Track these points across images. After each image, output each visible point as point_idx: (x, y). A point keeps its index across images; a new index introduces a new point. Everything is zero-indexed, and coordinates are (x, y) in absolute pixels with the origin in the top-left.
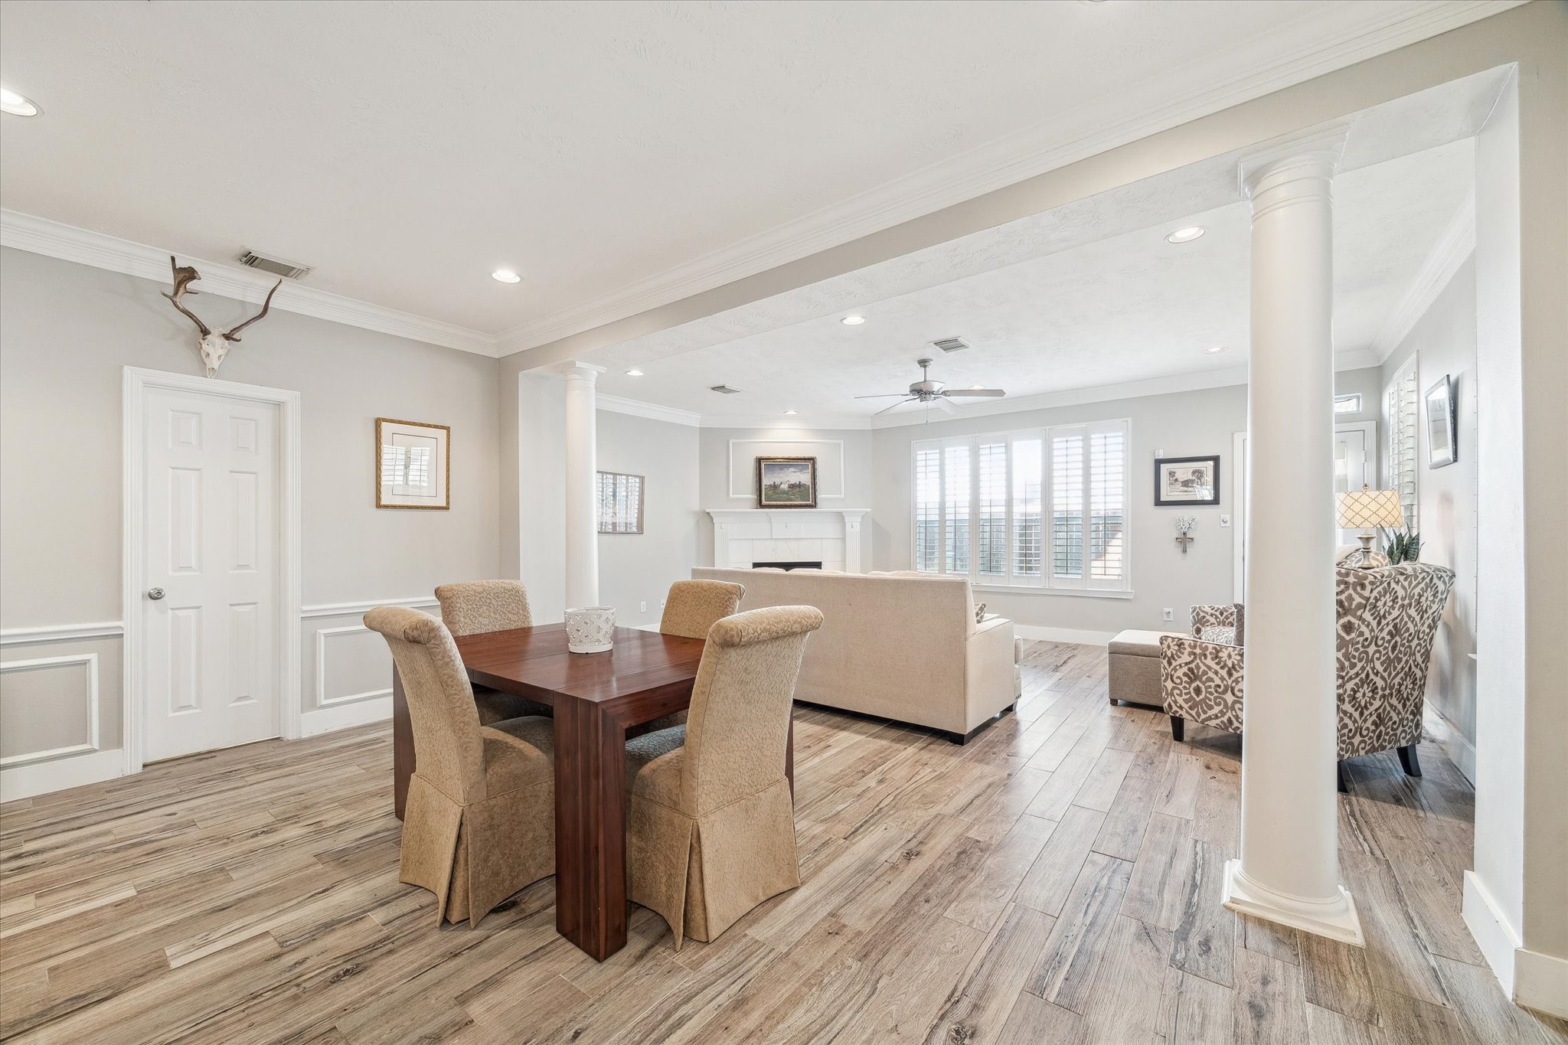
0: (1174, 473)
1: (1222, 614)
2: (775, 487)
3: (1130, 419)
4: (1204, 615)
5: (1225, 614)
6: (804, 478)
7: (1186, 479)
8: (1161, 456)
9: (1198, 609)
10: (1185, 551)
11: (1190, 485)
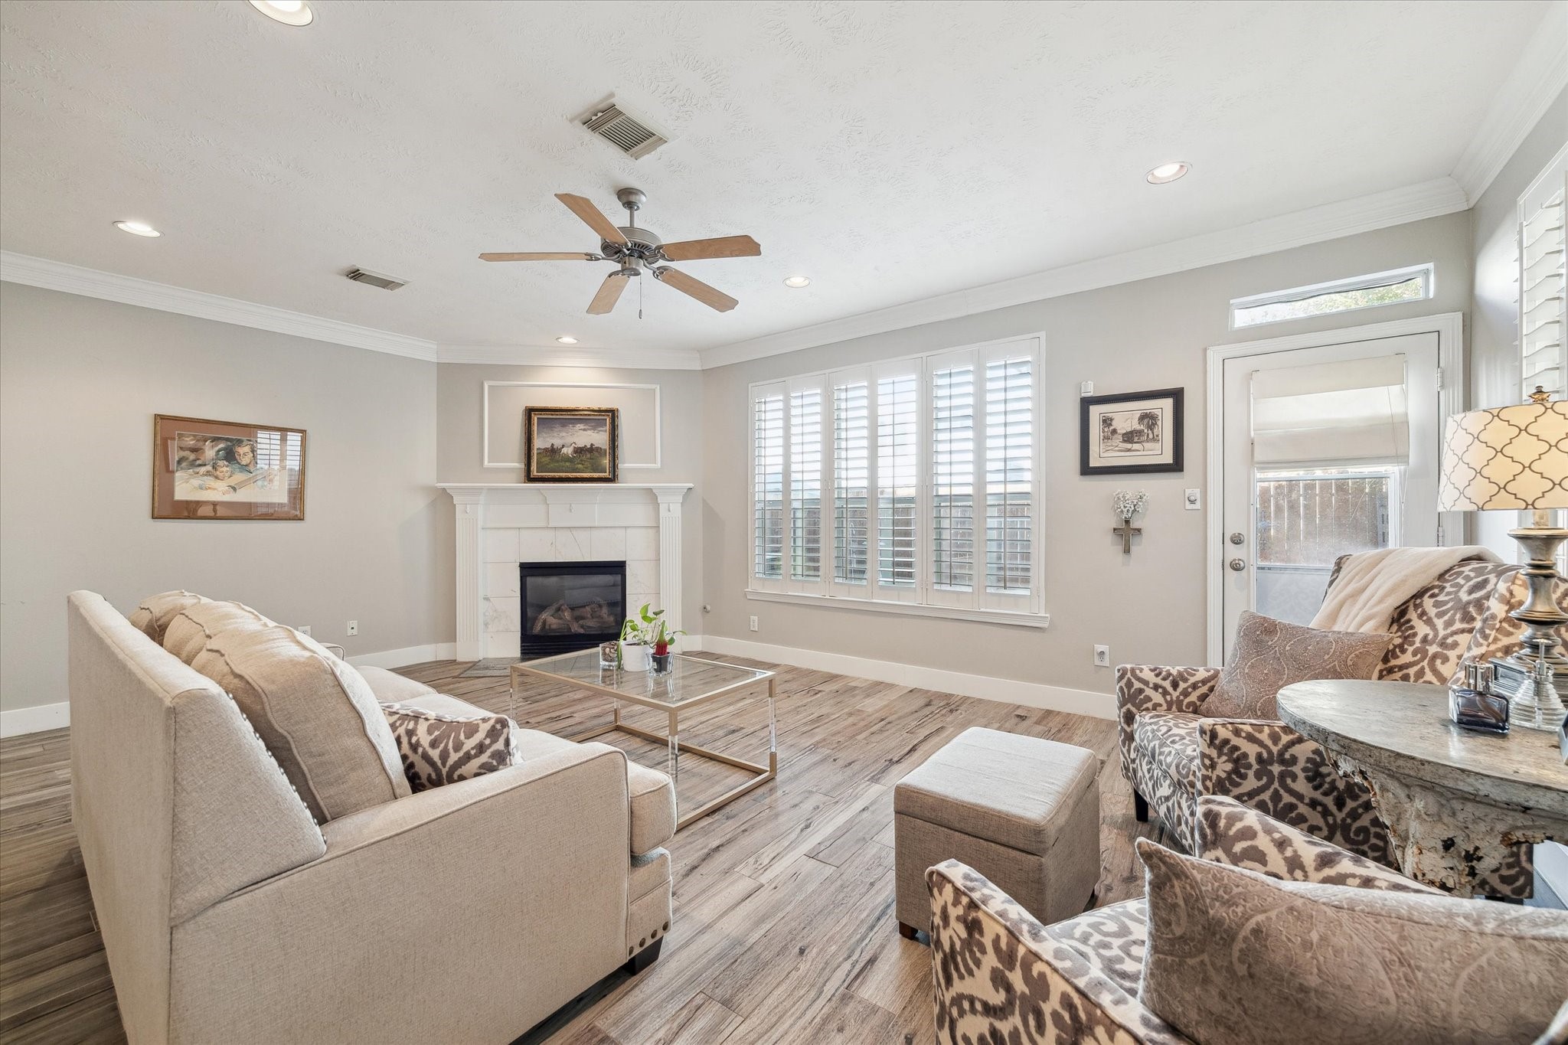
0: (1111, 420)
1: (1175, 685)
2: (553, 451)
3: (1043, 335)
4: (1141, 686)
5: (1182, 685)
6: (599, 438)
7: (1129, 430)
8: (1090, 391)
9: (1129, 675)
10: (1127, 551)
11: (1136, 439)
